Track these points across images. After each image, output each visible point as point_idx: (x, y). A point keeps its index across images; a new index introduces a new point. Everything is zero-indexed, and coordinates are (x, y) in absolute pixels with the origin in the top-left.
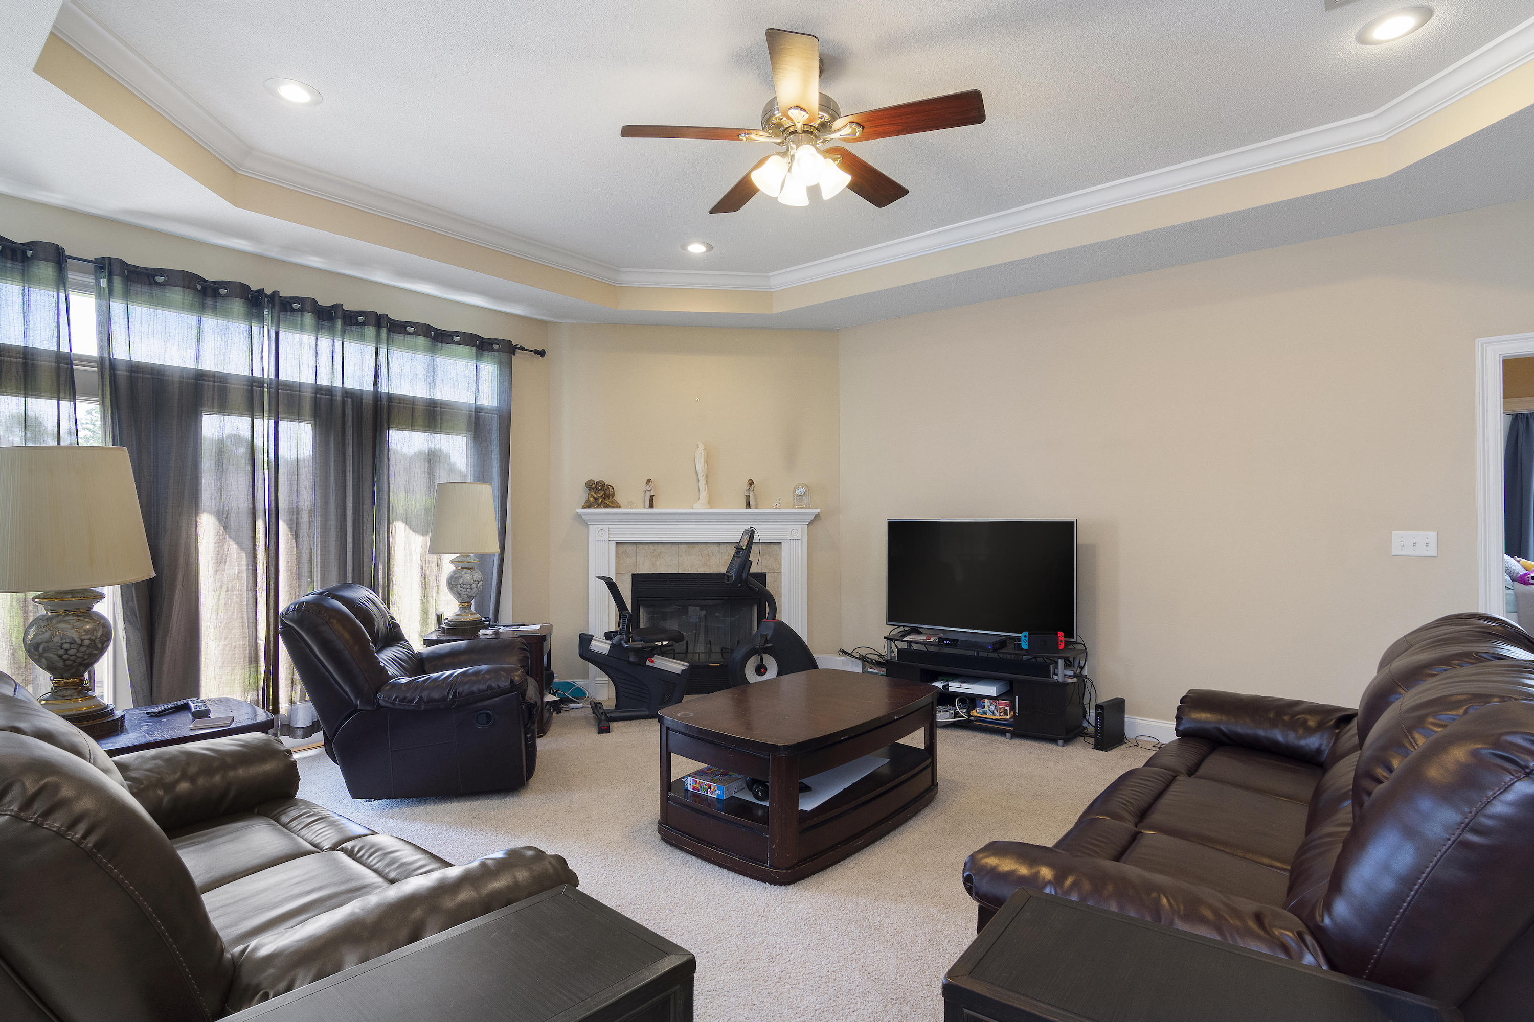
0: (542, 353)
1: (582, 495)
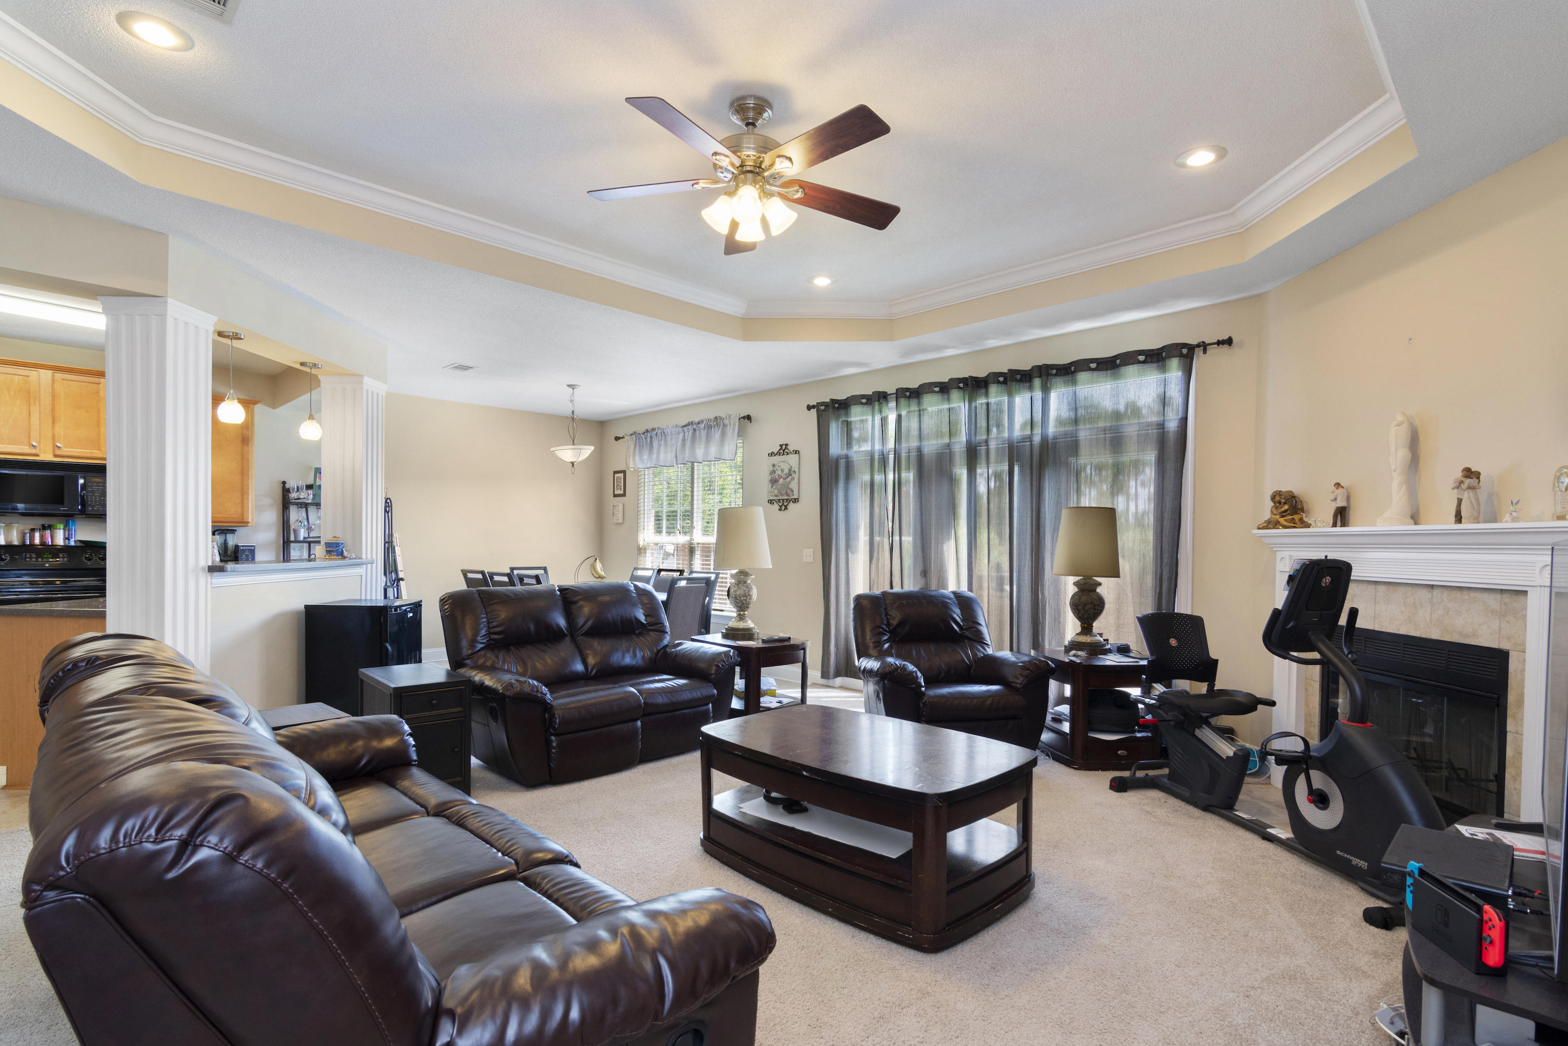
0: (1229, 342)
1: (1266, 510)
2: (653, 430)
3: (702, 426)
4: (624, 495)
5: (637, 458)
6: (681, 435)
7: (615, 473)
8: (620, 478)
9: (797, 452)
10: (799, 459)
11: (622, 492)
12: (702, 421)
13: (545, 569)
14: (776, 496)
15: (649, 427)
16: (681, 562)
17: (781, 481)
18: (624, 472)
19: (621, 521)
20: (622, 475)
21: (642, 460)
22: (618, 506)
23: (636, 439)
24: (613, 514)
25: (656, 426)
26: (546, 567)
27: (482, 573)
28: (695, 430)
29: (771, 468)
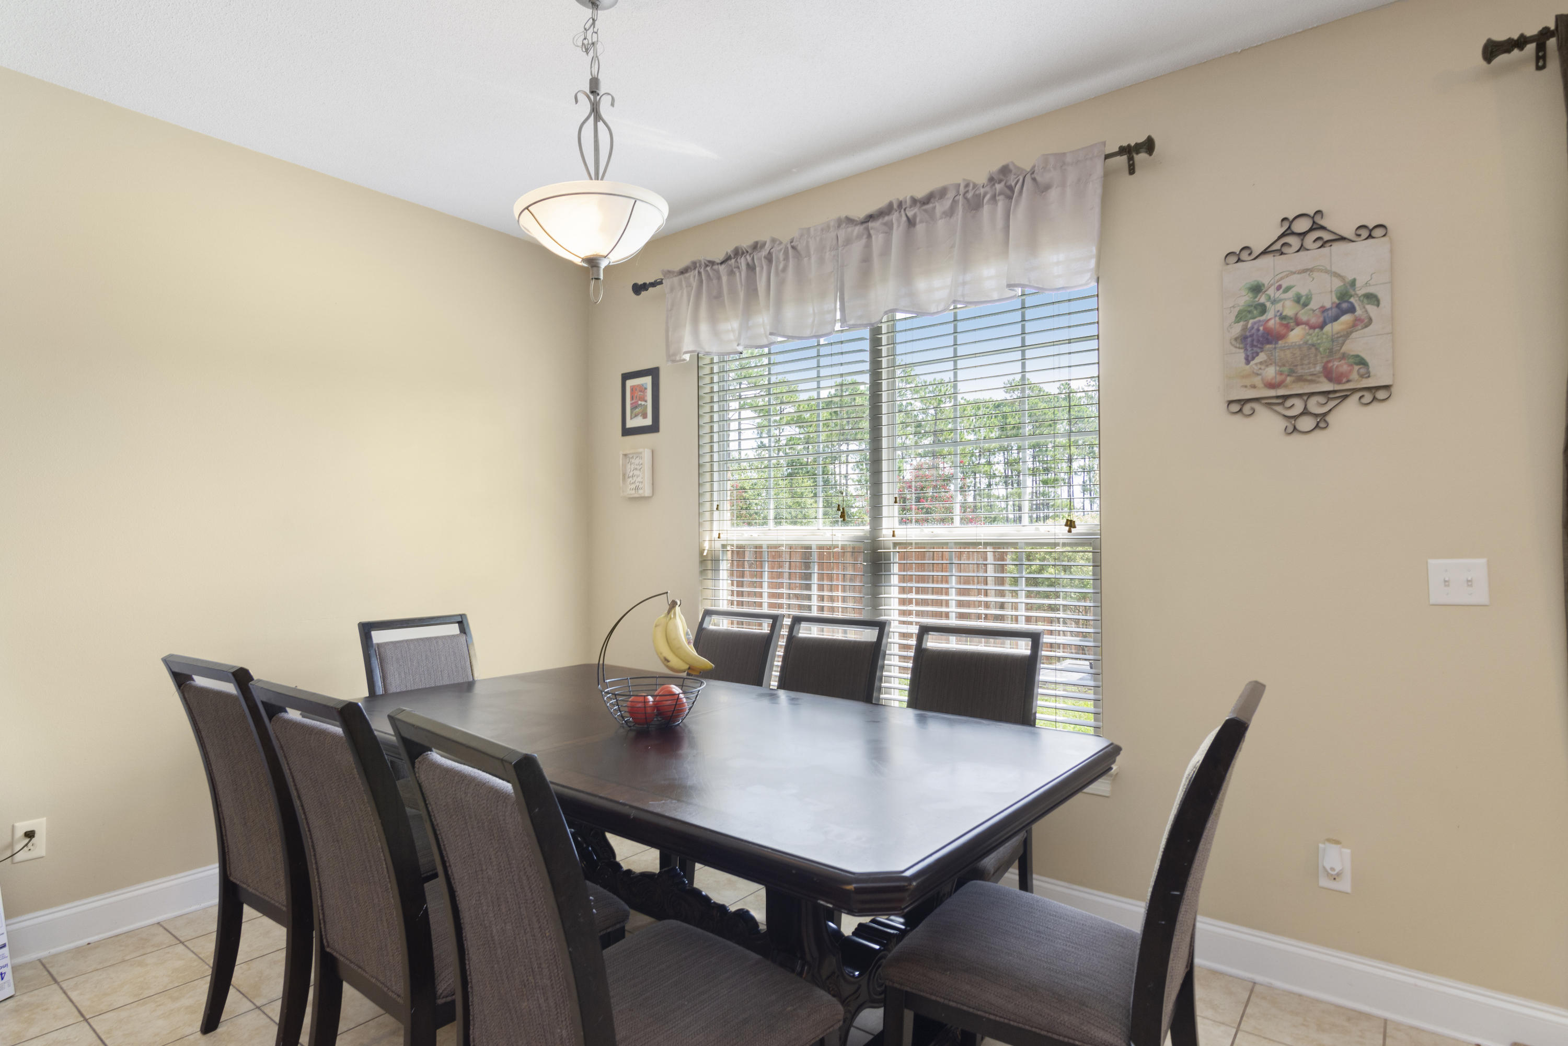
2: (756, 247)
3: (940, 207)
4: (654, 428)
5: (704, 327)
6: (857, 248)
7: (626, 377)
8: (643, 389)
9: (1368, 232)
10: (1392, 251)
11: (648, 422)
12: (942, 193)
13: (462, 622)
14: (1271, 386)
15: (746, 243)
16: (840, 594)
17: (1296, 335)
18: (654, 373)
19: (647, 492)
20: (647, 381)
21: (716, 333)
22: (638, 455)
23: (701, 281)
24: (624, 475)
25: (764, 237)
26: (463, 616)
27: (242, 677)
28: (911, 223)
29: (1244, 299)
